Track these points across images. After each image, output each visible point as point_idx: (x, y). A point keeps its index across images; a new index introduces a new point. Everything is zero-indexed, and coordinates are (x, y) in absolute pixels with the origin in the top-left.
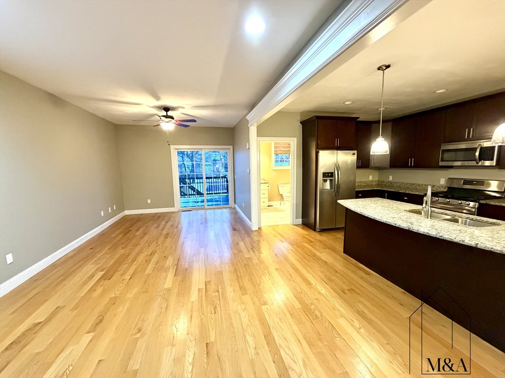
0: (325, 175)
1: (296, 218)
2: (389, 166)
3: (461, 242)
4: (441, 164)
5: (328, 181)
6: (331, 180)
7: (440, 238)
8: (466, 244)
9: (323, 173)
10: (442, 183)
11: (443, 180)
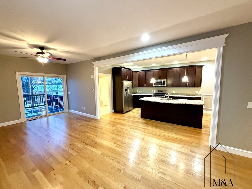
2: (138, 87)
4: (154, 86)
9: (125, 90)
10: (152, 92)
11: (153, 91)
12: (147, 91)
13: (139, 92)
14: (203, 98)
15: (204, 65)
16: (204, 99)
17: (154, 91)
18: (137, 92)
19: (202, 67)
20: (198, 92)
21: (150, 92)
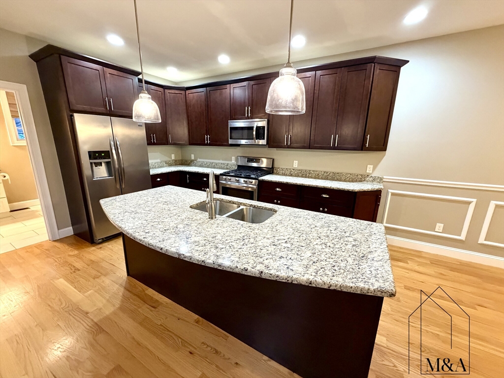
0: (93, 155)
1: (58, 230)
2: (188, 143)
3: (244, 273)
4: (231, 142)
5: (103, 164)
6: (108, 164)
7: (219, 268)
8: (249, 274)
9: (89, 152)
10: (233, 161)
11: (233, 158)
12: (219, 160)
13: (199, 160)
14: (388, 192)
15: (408, 61)
16: (393, 194)
17: (237, 160)
18: (192, 161)
19: (400, 67)
20: (374, 169)
21: (227, 162)
